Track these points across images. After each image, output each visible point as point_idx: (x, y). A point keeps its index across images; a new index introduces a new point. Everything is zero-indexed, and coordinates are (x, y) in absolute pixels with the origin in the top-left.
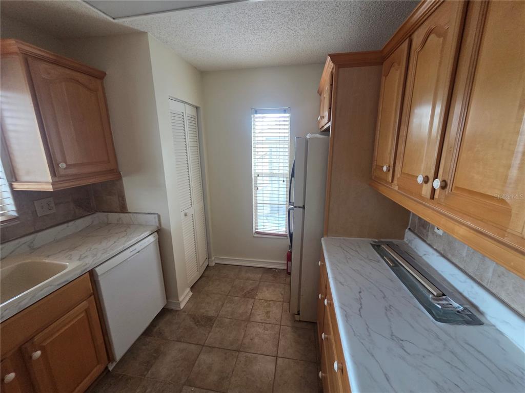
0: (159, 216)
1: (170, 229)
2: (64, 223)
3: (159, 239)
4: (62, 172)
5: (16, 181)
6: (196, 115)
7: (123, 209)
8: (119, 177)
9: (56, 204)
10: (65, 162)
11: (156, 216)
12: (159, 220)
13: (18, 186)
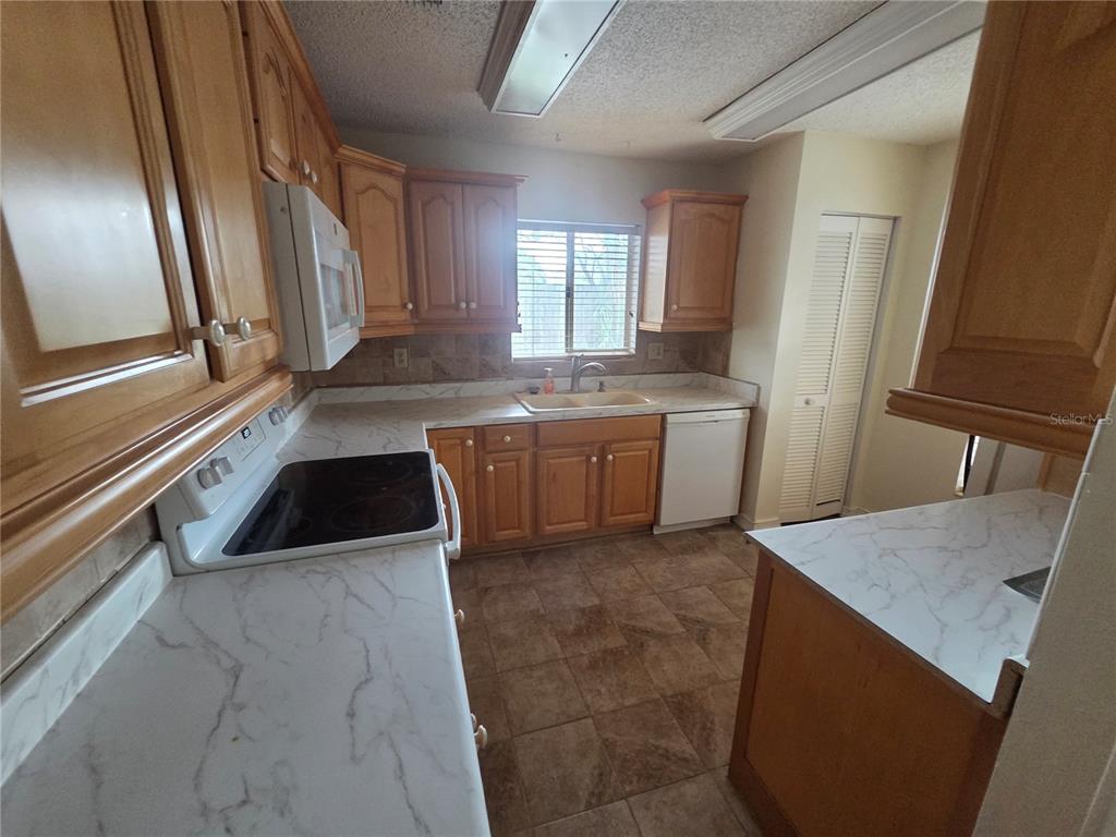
0: (759, 388)
1: (768, 408)
2: (665, 373)
3: (751, 418)
4: (672, 316)
5: (642, 321)
6: (889, 233)
7: (724, 373)
8: (730, 330)
9: (665, 351)
10: (678, 304)
11: (755, 387)
12: (758, 394)
13: (643, 326)
